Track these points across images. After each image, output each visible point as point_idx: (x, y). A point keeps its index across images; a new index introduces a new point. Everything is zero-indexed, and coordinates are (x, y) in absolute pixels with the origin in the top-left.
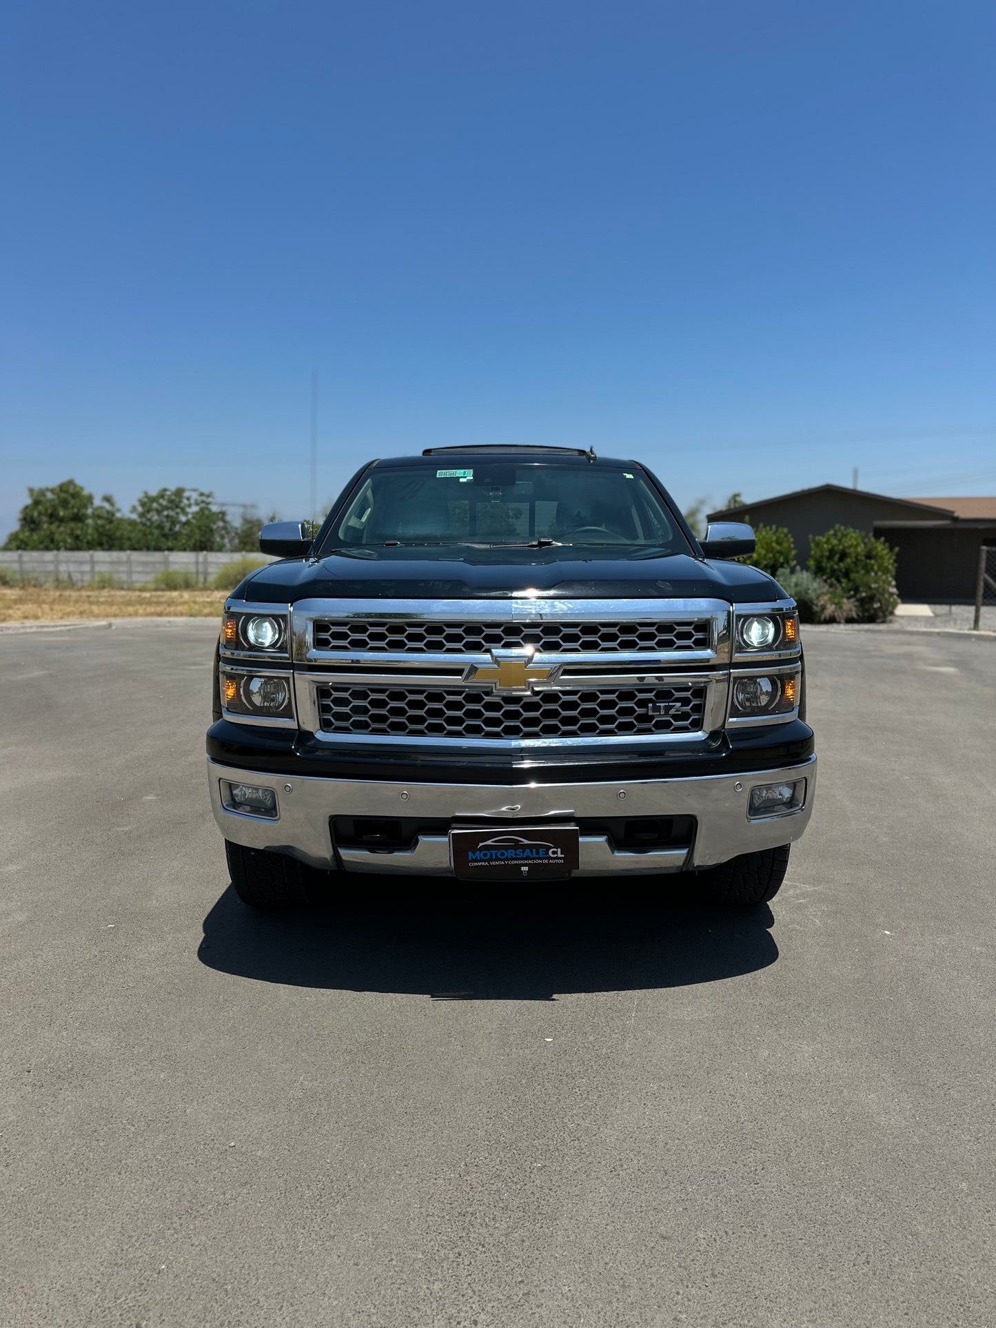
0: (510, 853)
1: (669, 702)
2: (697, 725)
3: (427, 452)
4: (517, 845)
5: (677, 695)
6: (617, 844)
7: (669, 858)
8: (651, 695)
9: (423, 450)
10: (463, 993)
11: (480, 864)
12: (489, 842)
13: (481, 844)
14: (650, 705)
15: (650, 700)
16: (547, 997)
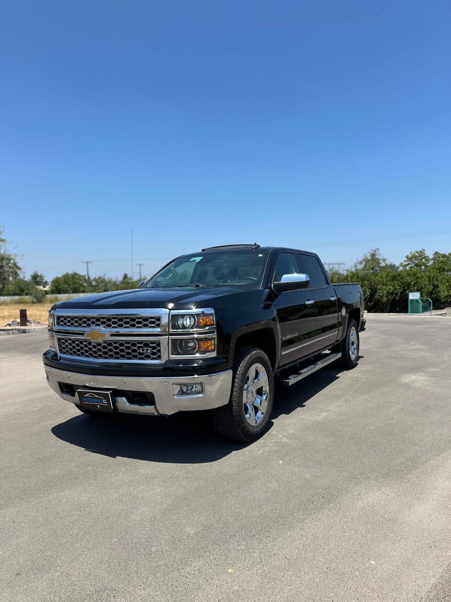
0: (93, 400)
1: (147, 348)
2: (159, 357)
3: (203, 250)
4: (95, 398)
5: (151, 345)
6: (131, 401)
7: (148, 409)
8: (142, 345)
9: (202, 250)
10: (94, 450)
11: (86, 403)
12: (87, 395)
13: (85, 396)
14: (141, 349)
15: (141, 347)
16: (114, 457)
